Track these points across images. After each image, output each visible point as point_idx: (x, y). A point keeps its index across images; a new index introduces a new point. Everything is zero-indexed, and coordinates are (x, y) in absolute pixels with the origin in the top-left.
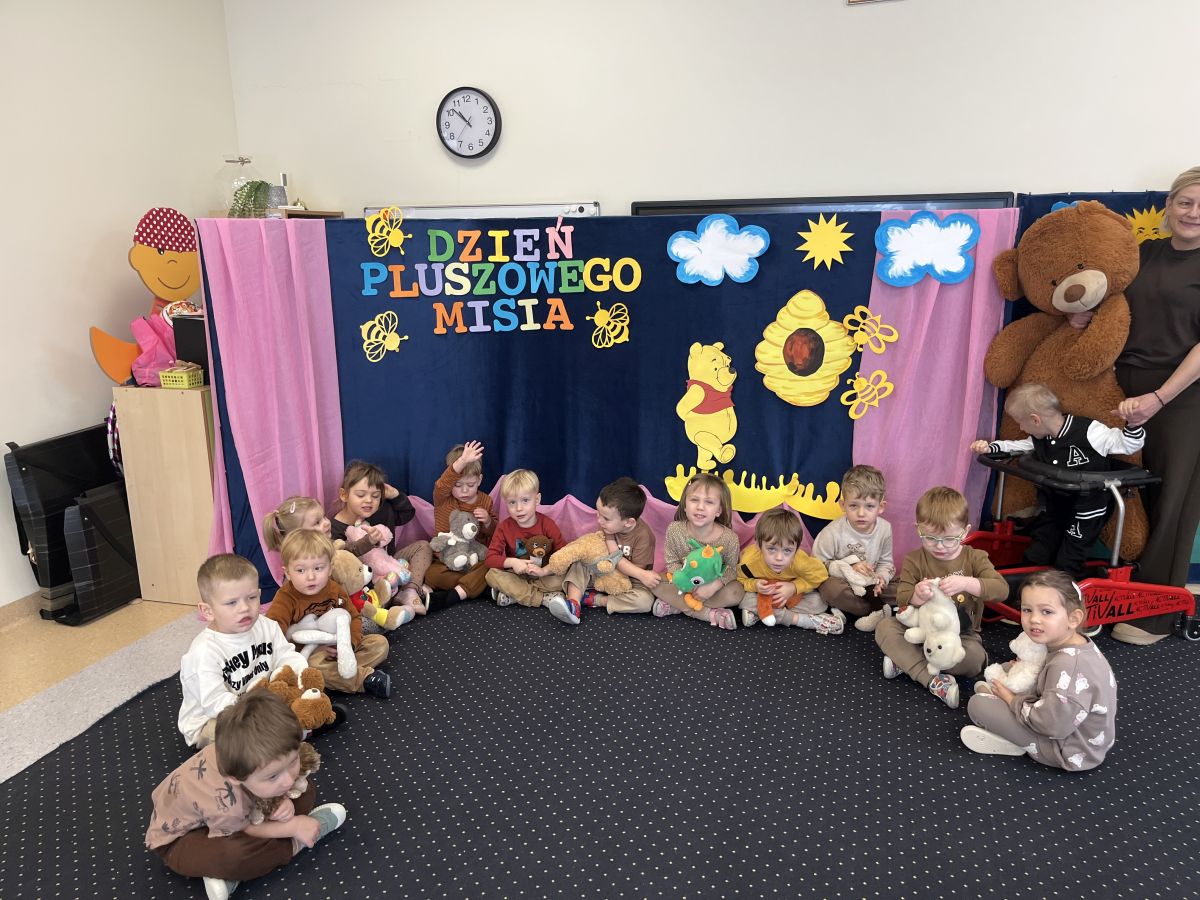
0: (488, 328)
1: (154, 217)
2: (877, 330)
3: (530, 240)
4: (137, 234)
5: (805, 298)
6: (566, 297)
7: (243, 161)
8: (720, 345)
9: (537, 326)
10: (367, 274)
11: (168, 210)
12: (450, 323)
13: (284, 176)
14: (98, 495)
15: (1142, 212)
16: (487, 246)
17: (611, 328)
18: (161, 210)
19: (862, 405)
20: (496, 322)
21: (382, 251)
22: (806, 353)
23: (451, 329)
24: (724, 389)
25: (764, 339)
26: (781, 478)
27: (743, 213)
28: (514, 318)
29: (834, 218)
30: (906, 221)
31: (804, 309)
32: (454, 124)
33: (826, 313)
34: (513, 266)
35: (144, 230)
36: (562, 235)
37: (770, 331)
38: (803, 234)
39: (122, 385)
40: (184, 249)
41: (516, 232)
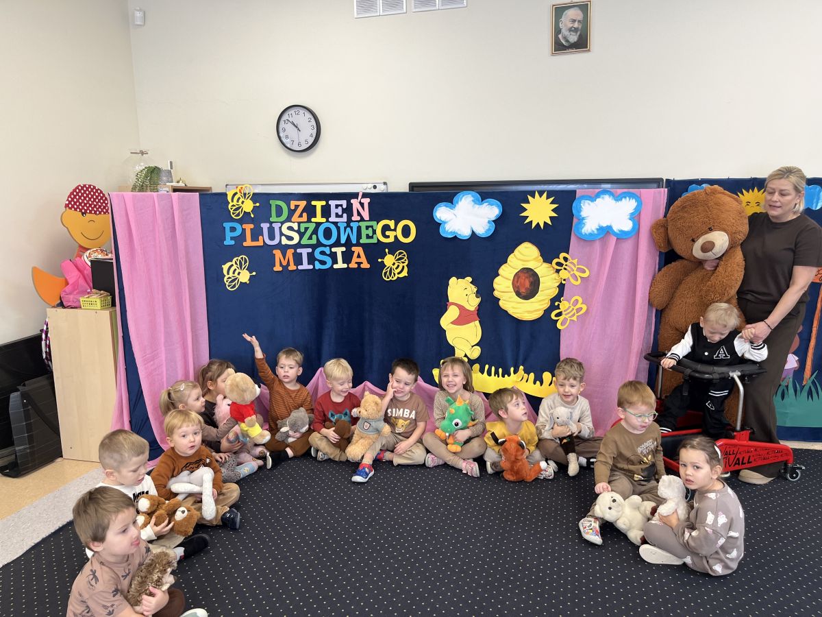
0: (311, 267)
1: (80, 191)
2: (575, 269)
3: (340, 208)
4: (67, 202)
5: (526, 248)
6: (364, 246)
7: (142, 153)
8: (469, 279)
9: (345, 266)
10: (227, 230)
11: (90, 186)
12: (285, 263)
13: (171, 163)
14: (34, 384)
15: (748, 192)
16: (311, 211)
17: (395, 267)
18: (85, 186)
19: (565, 320)
20: (317, 263)
21: (238, 215)
22: (528, 285)
23: (285, 268)
24: (472, 309)
25: (498, 275)
26: (512, 369)
27: (484, 191)
28: (329, 260)
29: (545, 194)
30: (593, 196)
31: (526, 255)
32: (288, 129)
33: (541, 258)
34: (328, 225)
35: (73, 199)
36: (362, 205)
37: (503, 270)
38: (524, 205)
39: (54, 307)
40: (100, 213)
41: (330, 202)
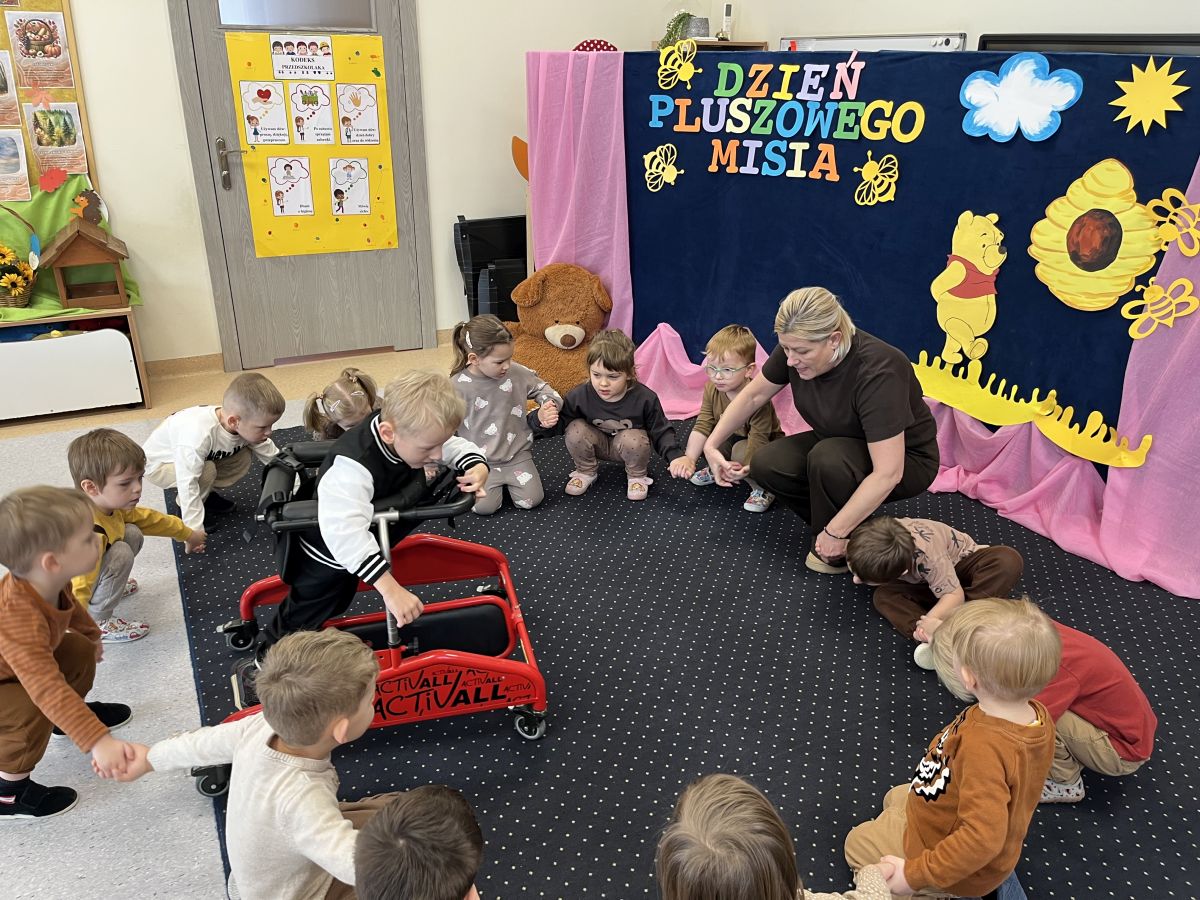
2: (1193, 224)
3: (817, 77)
5: (1108, 169)
6: (838, 144)
8: (994, 217)
9: (803, 174)
10: (655, 106)
12: (724, 163)
16: (774, 79)
20: (765, 164)
21: (669, 84)
22: (1097, 242)
23: (723, 168)
24: (989, 272)
25: (1045, 216)
26: (1036, 391)
28: (781, 162)
29: (1168, 64)
31: (1104, 184)
33: (1133, 193)
34: (794, 104)
37: (1055, 207)
38: (1122, 84)
41: (806, 67)
